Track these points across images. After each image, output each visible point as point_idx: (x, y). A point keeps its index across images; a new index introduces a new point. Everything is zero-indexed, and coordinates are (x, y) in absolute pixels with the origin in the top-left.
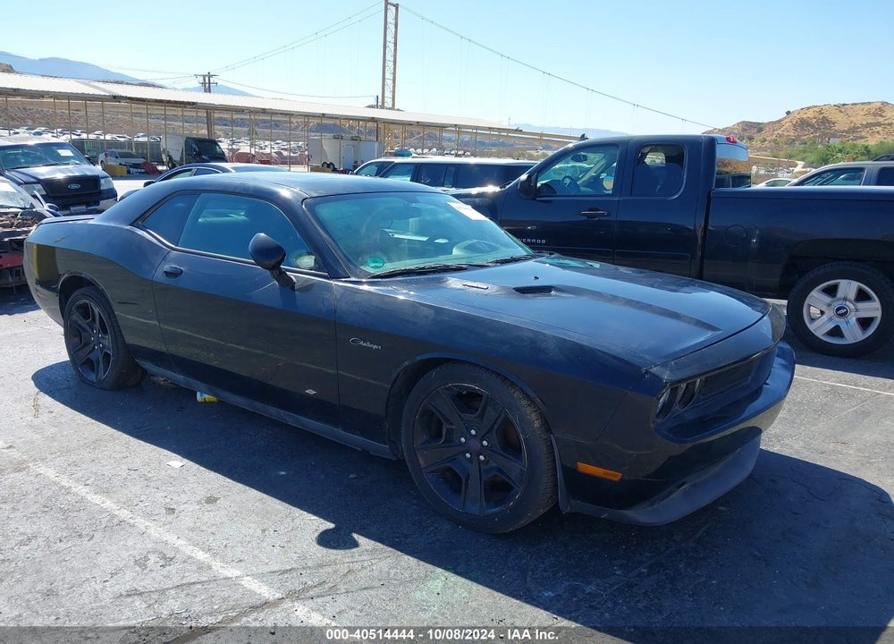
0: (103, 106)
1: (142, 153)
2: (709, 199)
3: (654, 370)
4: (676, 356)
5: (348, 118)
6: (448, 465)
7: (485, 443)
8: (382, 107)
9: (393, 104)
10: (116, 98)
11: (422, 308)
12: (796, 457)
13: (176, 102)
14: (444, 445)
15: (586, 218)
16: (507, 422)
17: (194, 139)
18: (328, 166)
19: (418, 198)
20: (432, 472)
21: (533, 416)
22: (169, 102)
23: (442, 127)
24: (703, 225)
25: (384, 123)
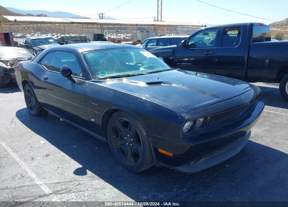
0: (69, 26)
1: (82, 40)
2: (250, 46)
3: (183, 115)
4: (194, 109)
5: (146, 25)
6: (121, 146)
7: (132, 140)
8: (158, 21)
9: (161, 20)
10: (73, 23)
11: (110, 90)
12: (266, 145)
13: (90, 23)
14: (120, 140)
15: (205, 55)
16: (136, 132)
17: (97, 34)
18: (139, 41)
19: (127, 50)
20: (116, 149)
21: (144, 131)
22: (88, 23)
23: (177, 26)
24: (247, 56)
25: (157, 26)
